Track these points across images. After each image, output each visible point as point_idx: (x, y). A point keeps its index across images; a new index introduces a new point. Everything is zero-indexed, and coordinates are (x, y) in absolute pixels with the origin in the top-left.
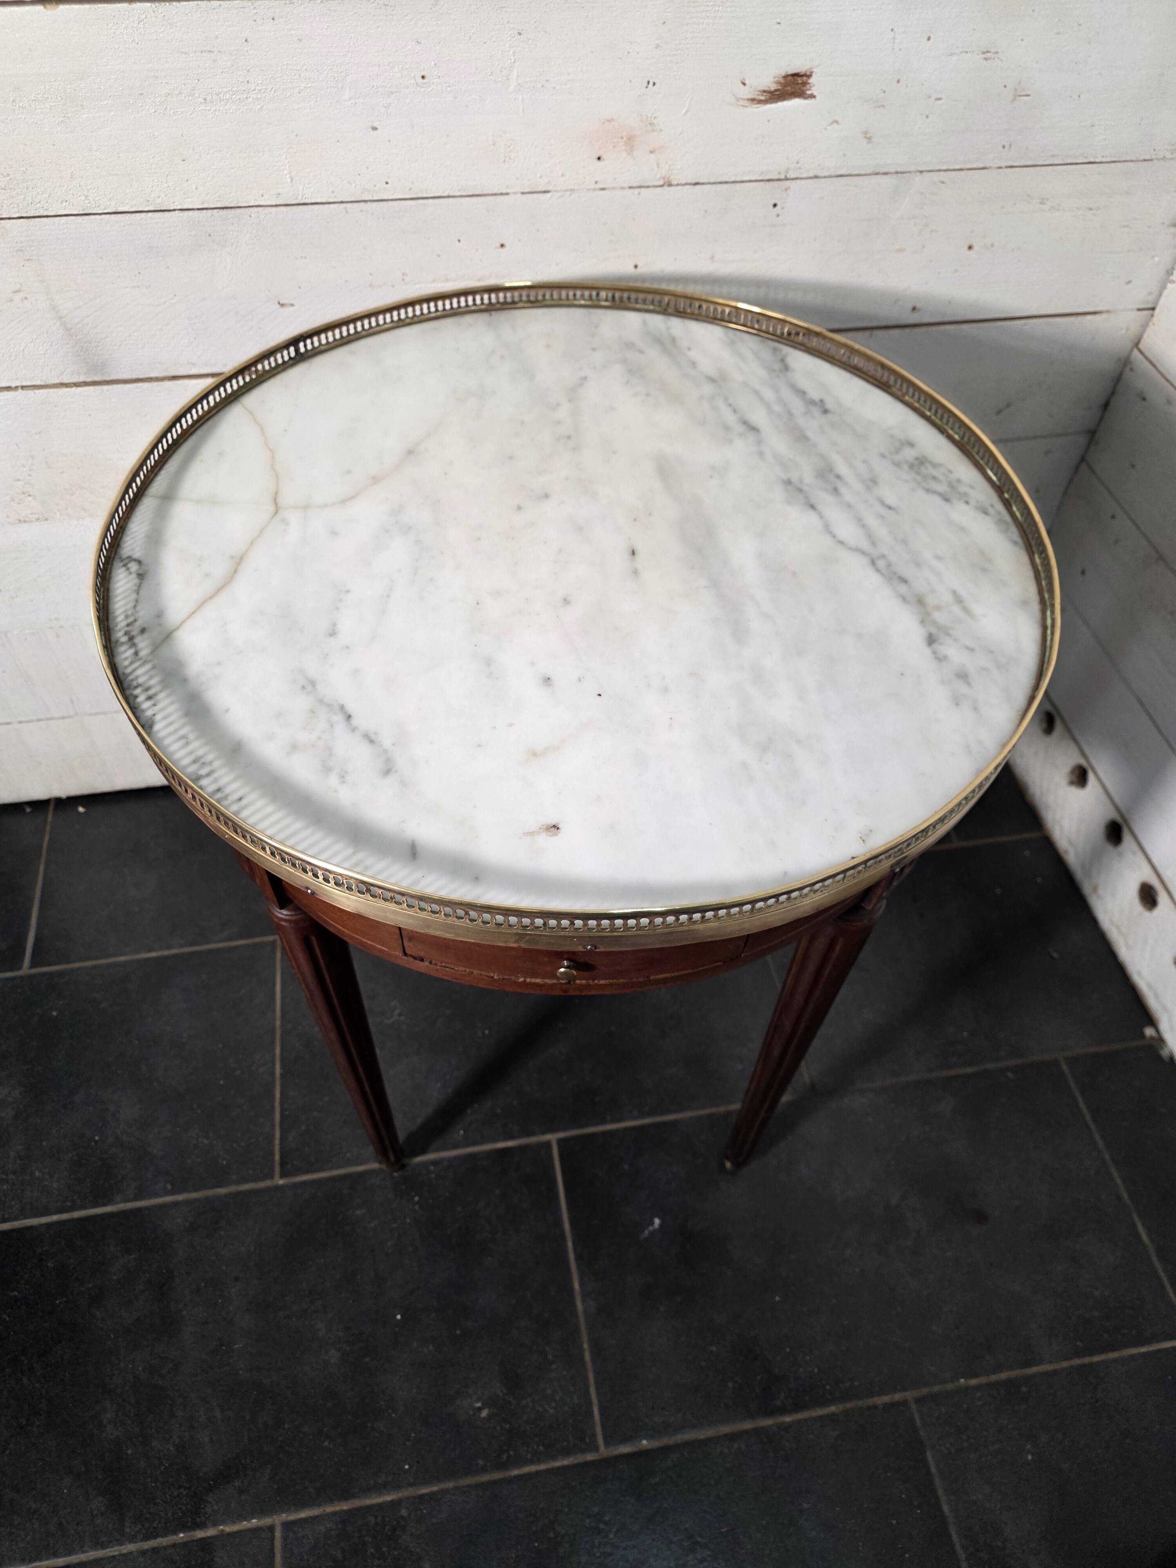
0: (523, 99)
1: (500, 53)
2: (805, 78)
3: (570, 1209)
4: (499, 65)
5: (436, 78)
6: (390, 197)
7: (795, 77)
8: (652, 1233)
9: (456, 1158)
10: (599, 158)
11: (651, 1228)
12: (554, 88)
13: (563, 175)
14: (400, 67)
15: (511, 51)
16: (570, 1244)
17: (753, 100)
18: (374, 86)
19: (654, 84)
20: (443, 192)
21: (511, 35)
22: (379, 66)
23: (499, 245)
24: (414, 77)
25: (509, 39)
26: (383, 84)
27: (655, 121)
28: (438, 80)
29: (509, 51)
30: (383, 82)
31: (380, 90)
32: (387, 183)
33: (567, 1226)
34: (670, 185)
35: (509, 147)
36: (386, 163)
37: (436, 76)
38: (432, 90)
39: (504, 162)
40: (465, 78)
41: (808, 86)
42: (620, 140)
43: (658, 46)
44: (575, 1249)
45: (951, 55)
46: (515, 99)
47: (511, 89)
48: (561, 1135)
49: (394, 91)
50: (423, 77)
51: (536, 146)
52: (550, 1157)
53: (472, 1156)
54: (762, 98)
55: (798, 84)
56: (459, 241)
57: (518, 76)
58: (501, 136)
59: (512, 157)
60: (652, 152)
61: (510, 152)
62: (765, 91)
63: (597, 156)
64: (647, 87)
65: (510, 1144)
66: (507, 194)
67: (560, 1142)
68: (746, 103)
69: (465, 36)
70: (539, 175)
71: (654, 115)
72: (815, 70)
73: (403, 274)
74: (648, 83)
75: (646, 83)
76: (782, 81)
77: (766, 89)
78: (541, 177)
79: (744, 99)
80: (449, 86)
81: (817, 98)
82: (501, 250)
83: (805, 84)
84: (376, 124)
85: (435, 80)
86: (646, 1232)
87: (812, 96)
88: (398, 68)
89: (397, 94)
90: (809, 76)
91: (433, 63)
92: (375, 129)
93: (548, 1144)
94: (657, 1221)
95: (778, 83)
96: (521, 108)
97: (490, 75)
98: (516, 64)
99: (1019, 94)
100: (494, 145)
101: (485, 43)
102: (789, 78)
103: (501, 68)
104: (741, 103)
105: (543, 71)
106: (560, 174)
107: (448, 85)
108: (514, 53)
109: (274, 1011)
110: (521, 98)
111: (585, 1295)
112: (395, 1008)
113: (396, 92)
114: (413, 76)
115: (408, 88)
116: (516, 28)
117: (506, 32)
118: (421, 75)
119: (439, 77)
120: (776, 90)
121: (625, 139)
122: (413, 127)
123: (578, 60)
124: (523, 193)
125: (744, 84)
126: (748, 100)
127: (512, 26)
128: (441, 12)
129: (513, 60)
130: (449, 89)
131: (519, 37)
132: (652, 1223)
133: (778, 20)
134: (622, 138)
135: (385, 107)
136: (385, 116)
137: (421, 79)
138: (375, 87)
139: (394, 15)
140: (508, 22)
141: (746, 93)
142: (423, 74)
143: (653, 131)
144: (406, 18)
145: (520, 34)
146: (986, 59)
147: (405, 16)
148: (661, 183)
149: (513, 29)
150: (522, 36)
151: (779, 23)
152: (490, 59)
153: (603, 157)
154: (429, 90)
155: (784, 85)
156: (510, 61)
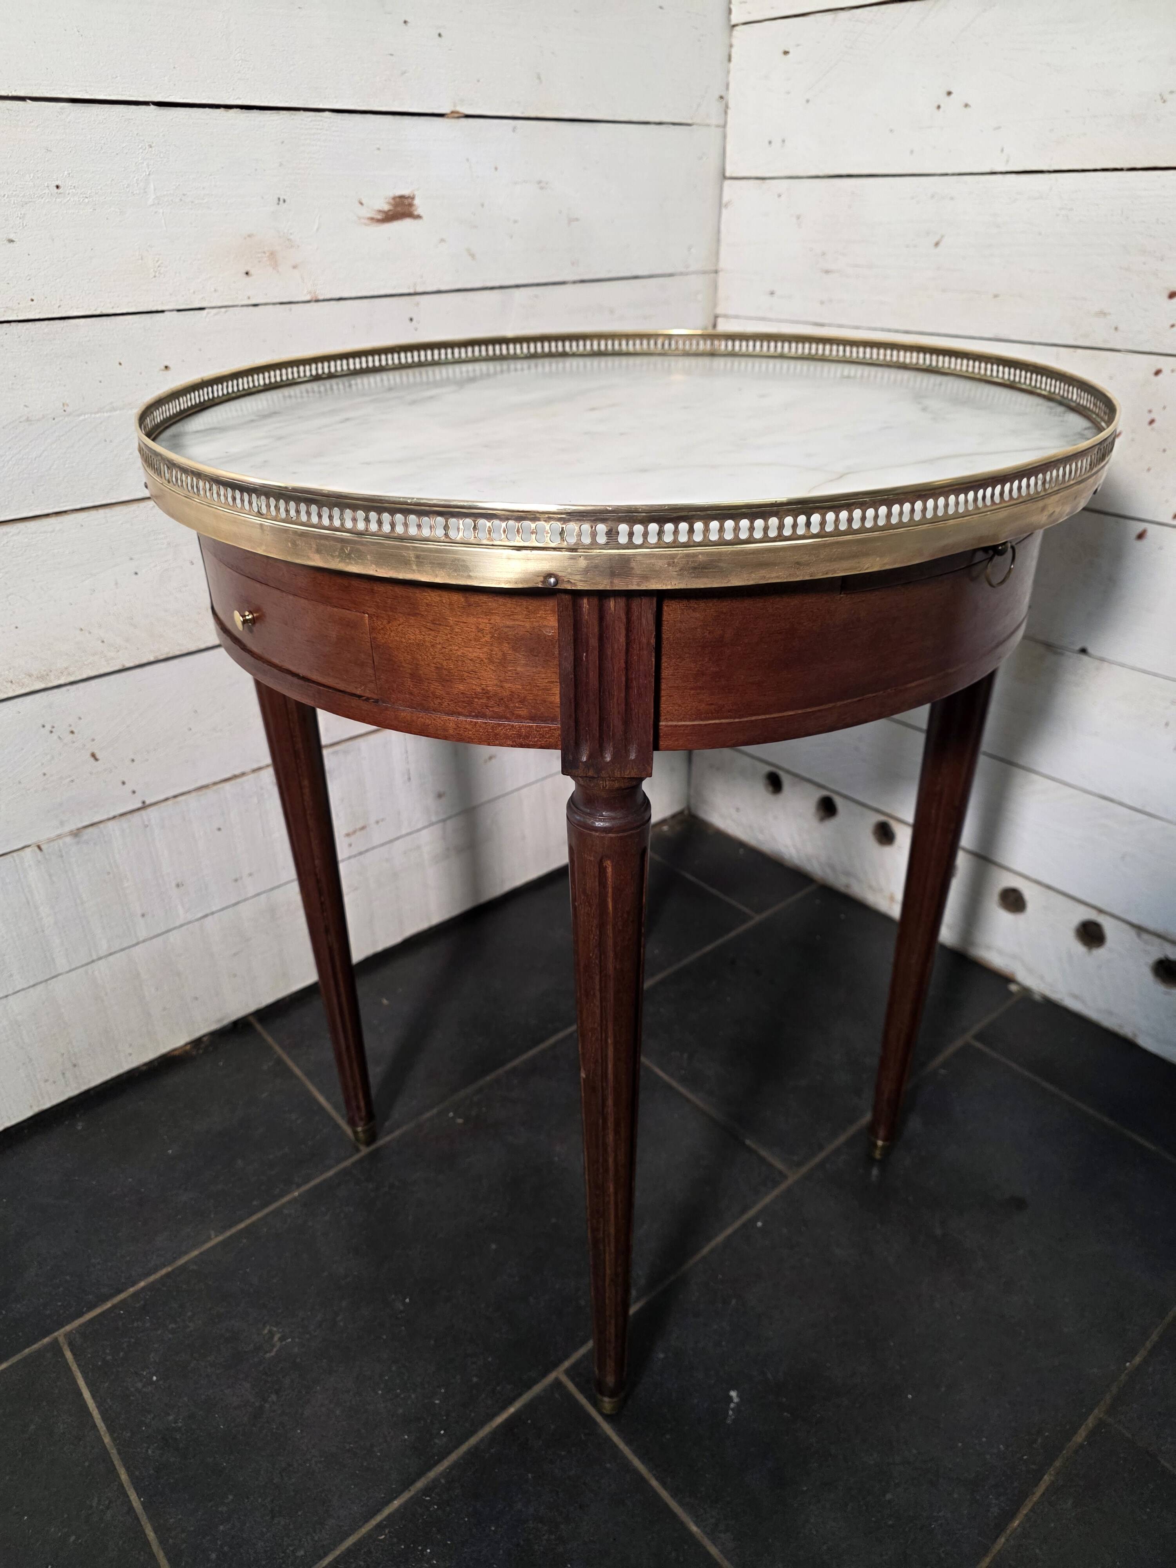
0: (163, 213)
1: (134, 164)
2: (410, 200)
3: (628, 1443)
4: (135, 177)
5: (70, 189)
6: (37, 317)
7: (403, 200)
8: (737, 1410)
9: (451, 1468)
10: (247, 273)
11: (732, 1405)
12: (192, 202)
13: (215, 291)
14: (32, 175)
15: (145, 164)
16: (654, 1483)
17: (372, 219)
18: (4, 196)
19: (284, 201)
20: (96, 310)
21: (141, 148)
22: (8, 174)
23: (163, 368)
24: (48, 187)
25: (141, 151)
26: (14, 193)
27: (291, 237)
28: (74, 190)
29: (143, 163)
30: (14, 191)
31: (12, 199)
32: (32, 300)
33: (637, 1463)
34: (317, 301)
35: (157, 261)
36: (28, 278)
37: (71, 186)
38: (68, 201)
39: (155, 277)
40: (101, 189)
41: (414, 208)
42: (263, 255)
43: (281, 165)
44: (664, 1484)
45: (516, 183)
46: (156, 212)
47: (150, 202)
48: (567, 1364)
49: (27, 200)
50: (58, 187)
51: (184, 261)
52: (569, 1396)
53: (474, 1452)
54: (379, 217)
55: (405, 205)
56: (120, 364)
57: (155, 190)
58: (147, 251)
59: (162, 271)
60: (294, 267)
61: (159, 267)
62: (380, 211)
63: (245, 271)
64: (278, 204)
65: (512, 1410)
66: (163, 311)
67: (567, 1372)
68: (367, 221)
69: (96, 147)
70: (192, 291)
71: (291, 231)
72: (416, 193)
73: (63, 404)
74: (279, 199)
75: (277, 200)
76: (392, 201)
77: (381, 209)
78: (194, 292)
79: (364, 218)
80: (87, 198)
81: (425, 218)
82: (166, 372)
83: (411, 205)
84: (12, 236)
85: (71, 191)
86: (731, 1412)
87: (419, 217)
88: (30, 177)
89: (31, 203)
90: (413, 198)
91: (66, 173)
92: (11, 241)
93: (558, 1384)
94: (733, 1394)
95: (389, 203)
96: (163, 221)
97: (127, 187)
98: (152, 177)
99: (572, 220)
100: (142, 259)
101: (117, 154)
102: (398, 200)
103: (137, 180)
104: (363, 221)
105: (179, 185)
106: (213, 289)
107: (84, 196)
108: (148, 165)
109: (94, 1426)
110: (161, 211)
111: (712, 1535)
112: (271, 1334)
113: (30, 202)
114: (46, 185)
115: (42, 198)
116: (146, 140)
117: (136, 144)
118: (55, 185)
119: (74, 187)
120: (390, 211)
121: (267, 254)
122: (53, 240)
123: (211, 175)
124: (179, 310)
125: (361, 204)
126: (368, 218)
127: (142, 138)
128: (68, 120)
129: (148, 173)
130: (86, 200)
131: (150, 149)
132: (730, 1399)
133: (378, 146)
134: (264, 253)
135: (20, 218)
136: (21, 228)
137: (55, 188)
138: (6, 196)
139: (19, 120)
140: (137, 134)
141: (366, 212)
142: (57, 183)
143: (292, 247)
144: (32, 124)
145: (151, 147)
146: (542, 188)
147: (30, 122)
148: (308, 298)
149: (143, 140)
150: (154, 149)
151: (379, 149)
152: (124, 171)
153: (252, 272)
154: (65, 201)
155: (396, 205)
156: (144, 174)
